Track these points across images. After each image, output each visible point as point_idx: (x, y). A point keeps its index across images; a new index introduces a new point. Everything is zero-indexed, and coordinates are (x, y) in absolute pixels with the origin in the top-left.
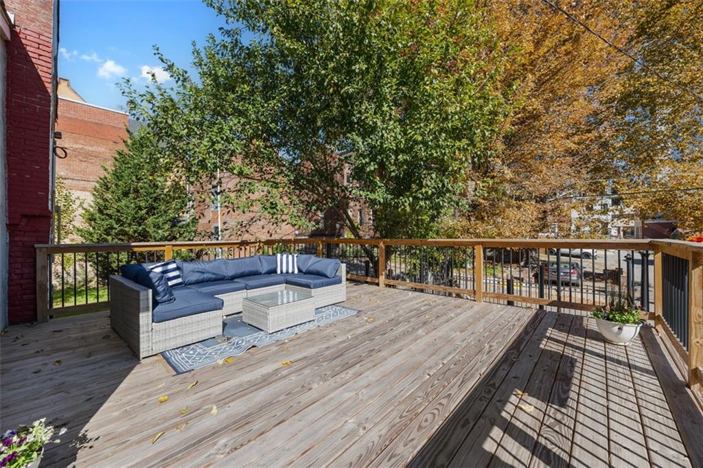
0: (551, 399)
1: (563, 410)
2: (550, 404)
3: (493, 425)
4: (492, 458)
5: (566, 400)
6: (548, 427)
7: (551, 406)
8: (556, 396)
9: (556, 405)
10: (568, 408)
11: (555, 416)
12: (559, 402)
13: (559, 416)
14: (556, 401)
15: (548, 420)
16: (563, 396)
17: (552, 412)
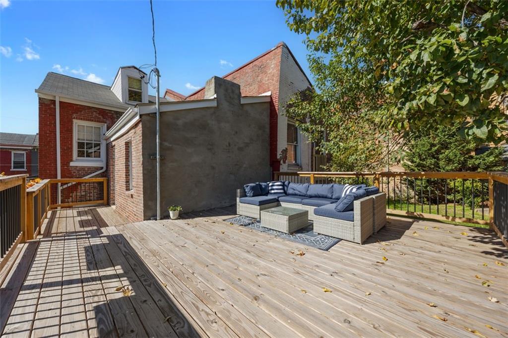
0: (107, 306)
1: (95, 305)
2: (106, 302)
3: (125, 272)
4: (113, 264)
5: (96, 314)
6: (99, 289)
7: (104, 301)
8: (105, 312)
9: (102, 305)
10: (93, 309)
11: (98, 298)
12: (101, 307)
13: (96, 299)
14: (103, 308)
15: (101, 292)
16: (100, 315)
17: (102, 298)
